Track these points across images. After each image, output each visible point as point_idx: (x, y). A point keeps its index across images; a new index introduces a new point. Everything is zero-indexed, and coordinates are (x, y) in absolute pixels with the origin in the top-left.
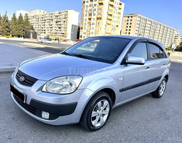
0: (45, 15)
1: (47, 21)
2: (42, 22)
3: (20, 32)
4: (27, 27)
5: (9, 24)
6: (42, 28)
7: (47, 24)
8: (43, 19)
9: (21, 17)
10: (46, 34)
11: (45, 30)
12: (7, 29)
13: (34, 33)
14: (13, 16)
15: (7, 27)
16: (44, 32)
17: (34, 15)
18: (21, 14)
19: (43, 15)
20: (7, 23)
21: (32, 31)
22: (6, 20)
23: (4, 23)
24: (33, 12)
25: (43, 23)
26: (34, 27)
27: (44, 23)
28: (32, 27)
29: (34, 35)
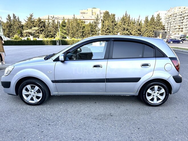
0: (184, 12)
1: (186, 18)
2: (180, 19)
3: (150, 33)
4: (158, 28)
5: (141, 27)
6: (180, 26)
7: (186, 21)
8: (182, 16)
9: (153, 19)
10: (183, 32)
11: (182, 28)
12: (139, 32)
13: (164, 33)
14: (145, 19)
15: (139, 30)
16: (182, 30)
17: (172, 13)
18: (153, 16)
19: (182, 12)
20: (139, 26)
21: (162, 31)
22: (138, 24)
23: (137, 26)
24: (172, 10)
25: (181, 21)
26: (166, 26)
27: (183, 20)
28: (164, 27)
29: (164, 34)
